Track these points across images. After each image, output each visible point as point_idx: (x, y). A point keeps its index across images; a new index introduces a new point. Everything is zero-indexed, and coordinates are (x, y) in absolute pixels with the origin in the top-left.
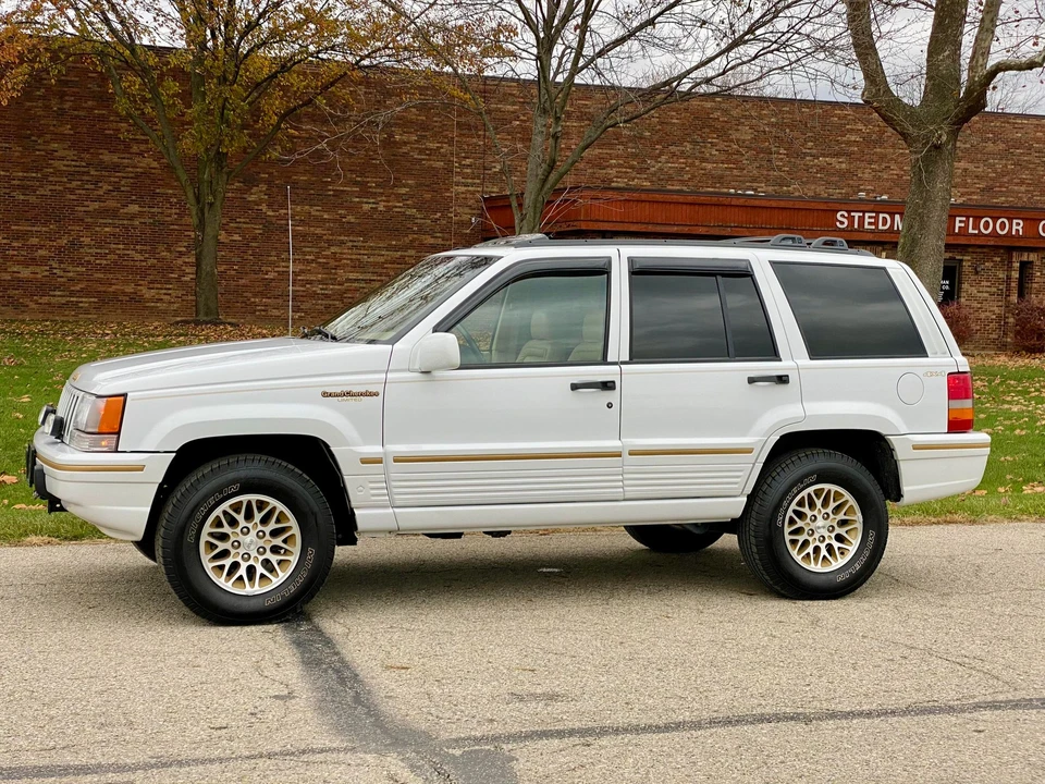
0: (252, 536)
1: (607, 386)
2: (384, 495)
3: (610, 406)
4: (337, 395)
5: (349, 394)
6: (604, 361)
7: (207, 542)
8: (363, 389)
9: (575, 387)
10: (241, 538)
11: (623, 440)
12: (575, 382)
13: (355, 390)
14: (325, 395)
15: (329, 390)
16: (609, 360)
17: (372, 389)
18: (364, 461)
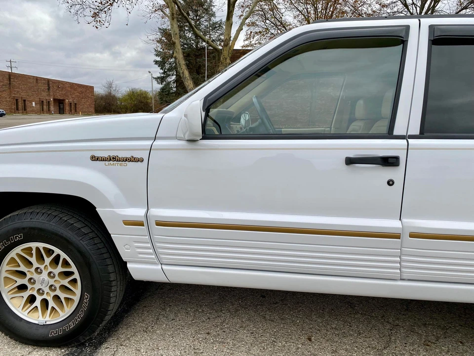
0: (44, 275)
1: (389, 162)
2: (151, 254)
3: (390, 183)
4: (103, 159)
5: (114, 159)
6: (390, 134)
7: (5, 278)
8: (128, 155)
9: (350, 161)
10: (35, 276)
11: (404, 220)
12: (351, 156)
13: (121, 155)
14: (94, 158)
15: (98, 154)
16: (396, 133)
17: (137, 155)
18: (128, 223)
